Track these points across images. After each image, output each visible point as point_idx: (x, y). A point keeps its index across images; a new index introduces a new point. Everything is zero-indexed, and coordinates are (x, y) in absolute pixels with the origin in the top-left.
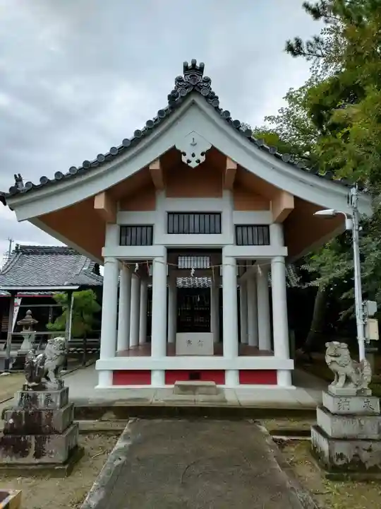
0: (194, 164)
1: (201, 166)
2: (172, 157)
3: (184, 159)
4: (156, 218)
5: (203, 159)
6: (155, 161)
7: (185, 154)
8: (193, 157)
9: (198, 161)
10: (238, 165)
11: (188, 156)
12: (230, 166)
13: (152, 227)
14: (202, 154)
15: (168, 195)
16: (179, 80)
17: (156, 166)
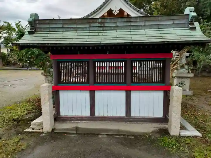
0: (116, 14)
2: (110, 12)
5: (118, 12)
6: (106, 13)
7: (113, 11)
8: (116, 12)
9: (117, 13)
10: (127, 13)
12: (125, 14)
14: (118, 11)
17: (106, 14)
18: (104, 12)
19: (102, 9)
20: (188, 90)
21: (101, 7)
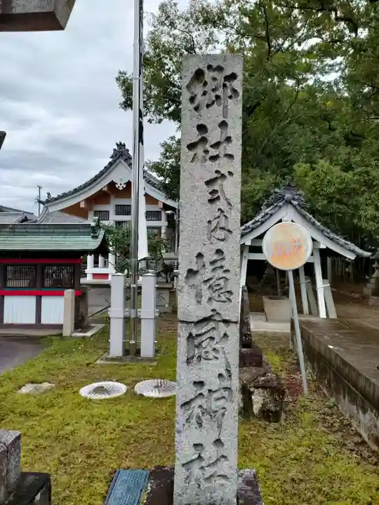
0: (121, 189)
1: (124, 189)
2: (112, 184)
3: (117, 186)
4: (111, 208)
5: (125, 186)
6: (105, 186)
7: (117, 184)
8: (121, 185)
9: (123, 187)
11: (119, 184)
13: (108, 212)
14: (125, 184)
15: (116, 197)
16: (115, 150)
17: (106, 189)
18: (102, 185)
19: (97, 182)
20: (167, 306)
21: (97, 177)
